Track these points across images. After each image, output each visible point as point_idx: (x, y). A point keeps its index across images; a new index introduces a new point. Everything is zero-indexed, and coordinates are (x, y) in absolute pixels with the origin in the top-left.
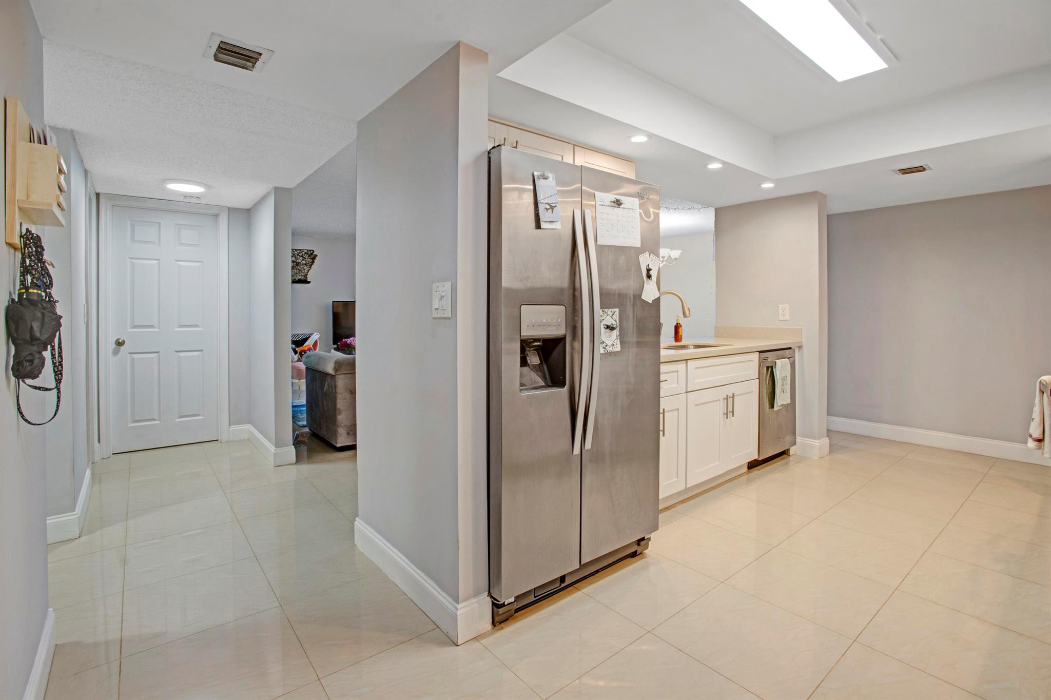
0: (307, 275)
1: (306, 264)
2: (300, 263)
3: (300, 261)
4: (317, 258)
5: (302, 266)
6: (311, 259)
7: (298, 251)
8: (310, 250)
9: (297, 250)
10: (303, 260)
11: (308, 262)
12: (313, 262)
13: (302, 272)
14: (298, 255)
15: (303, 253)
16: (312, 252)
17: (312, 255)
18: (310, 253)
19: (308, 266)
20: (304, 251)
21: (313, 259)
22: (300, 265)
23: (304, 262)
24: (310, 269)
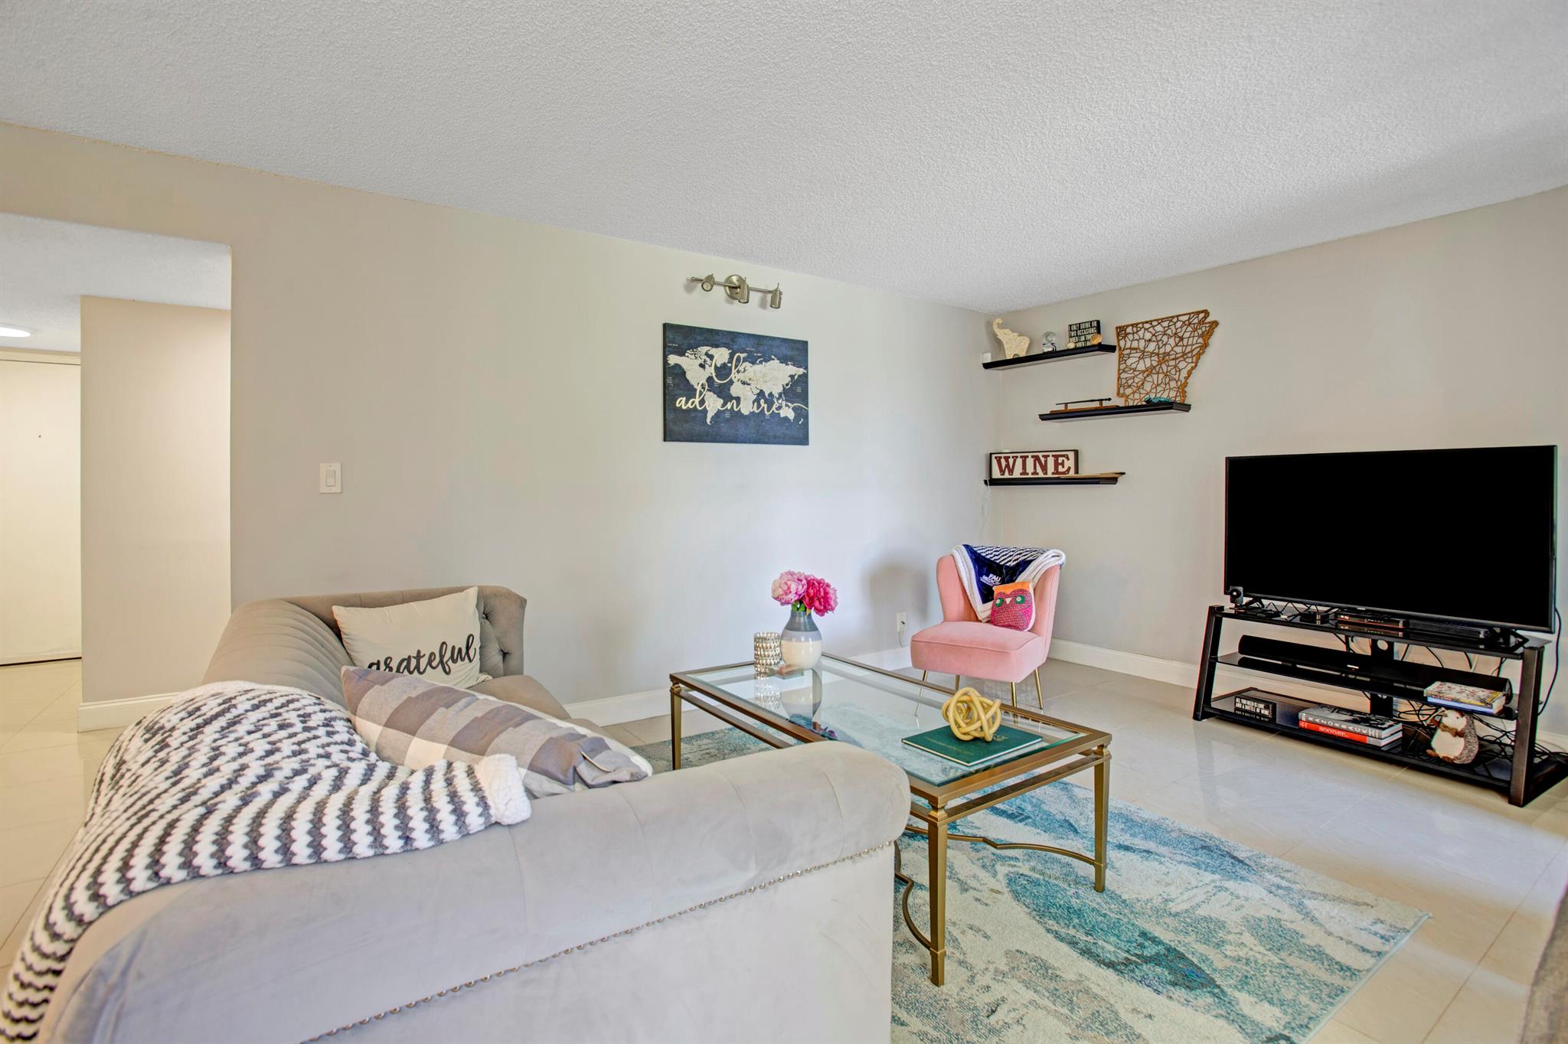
0: (1186, 384)
1: (1184, 354)
2: (1168, 354)
3: (1168, 349)
4: (1218, 331)
5: (1172, 363)
6: (1199, 336)
7: (1165, 324)
8: (1198, 313)
9: (1163, 320)
10: (1177, 345)
11: (1189, 349)
12: (1205, 345)
13: (1172, 379)
14: (1164, 333)
15: (1179, 324)
16: (1202, 316)
17: (1204, 326)
18: (1196, 321)
19: (1189, 360)
20: (1180, 318)
21: (1207, 335)
22: (1167, 361)
23: (1178, 349)
24: (1196, 366)
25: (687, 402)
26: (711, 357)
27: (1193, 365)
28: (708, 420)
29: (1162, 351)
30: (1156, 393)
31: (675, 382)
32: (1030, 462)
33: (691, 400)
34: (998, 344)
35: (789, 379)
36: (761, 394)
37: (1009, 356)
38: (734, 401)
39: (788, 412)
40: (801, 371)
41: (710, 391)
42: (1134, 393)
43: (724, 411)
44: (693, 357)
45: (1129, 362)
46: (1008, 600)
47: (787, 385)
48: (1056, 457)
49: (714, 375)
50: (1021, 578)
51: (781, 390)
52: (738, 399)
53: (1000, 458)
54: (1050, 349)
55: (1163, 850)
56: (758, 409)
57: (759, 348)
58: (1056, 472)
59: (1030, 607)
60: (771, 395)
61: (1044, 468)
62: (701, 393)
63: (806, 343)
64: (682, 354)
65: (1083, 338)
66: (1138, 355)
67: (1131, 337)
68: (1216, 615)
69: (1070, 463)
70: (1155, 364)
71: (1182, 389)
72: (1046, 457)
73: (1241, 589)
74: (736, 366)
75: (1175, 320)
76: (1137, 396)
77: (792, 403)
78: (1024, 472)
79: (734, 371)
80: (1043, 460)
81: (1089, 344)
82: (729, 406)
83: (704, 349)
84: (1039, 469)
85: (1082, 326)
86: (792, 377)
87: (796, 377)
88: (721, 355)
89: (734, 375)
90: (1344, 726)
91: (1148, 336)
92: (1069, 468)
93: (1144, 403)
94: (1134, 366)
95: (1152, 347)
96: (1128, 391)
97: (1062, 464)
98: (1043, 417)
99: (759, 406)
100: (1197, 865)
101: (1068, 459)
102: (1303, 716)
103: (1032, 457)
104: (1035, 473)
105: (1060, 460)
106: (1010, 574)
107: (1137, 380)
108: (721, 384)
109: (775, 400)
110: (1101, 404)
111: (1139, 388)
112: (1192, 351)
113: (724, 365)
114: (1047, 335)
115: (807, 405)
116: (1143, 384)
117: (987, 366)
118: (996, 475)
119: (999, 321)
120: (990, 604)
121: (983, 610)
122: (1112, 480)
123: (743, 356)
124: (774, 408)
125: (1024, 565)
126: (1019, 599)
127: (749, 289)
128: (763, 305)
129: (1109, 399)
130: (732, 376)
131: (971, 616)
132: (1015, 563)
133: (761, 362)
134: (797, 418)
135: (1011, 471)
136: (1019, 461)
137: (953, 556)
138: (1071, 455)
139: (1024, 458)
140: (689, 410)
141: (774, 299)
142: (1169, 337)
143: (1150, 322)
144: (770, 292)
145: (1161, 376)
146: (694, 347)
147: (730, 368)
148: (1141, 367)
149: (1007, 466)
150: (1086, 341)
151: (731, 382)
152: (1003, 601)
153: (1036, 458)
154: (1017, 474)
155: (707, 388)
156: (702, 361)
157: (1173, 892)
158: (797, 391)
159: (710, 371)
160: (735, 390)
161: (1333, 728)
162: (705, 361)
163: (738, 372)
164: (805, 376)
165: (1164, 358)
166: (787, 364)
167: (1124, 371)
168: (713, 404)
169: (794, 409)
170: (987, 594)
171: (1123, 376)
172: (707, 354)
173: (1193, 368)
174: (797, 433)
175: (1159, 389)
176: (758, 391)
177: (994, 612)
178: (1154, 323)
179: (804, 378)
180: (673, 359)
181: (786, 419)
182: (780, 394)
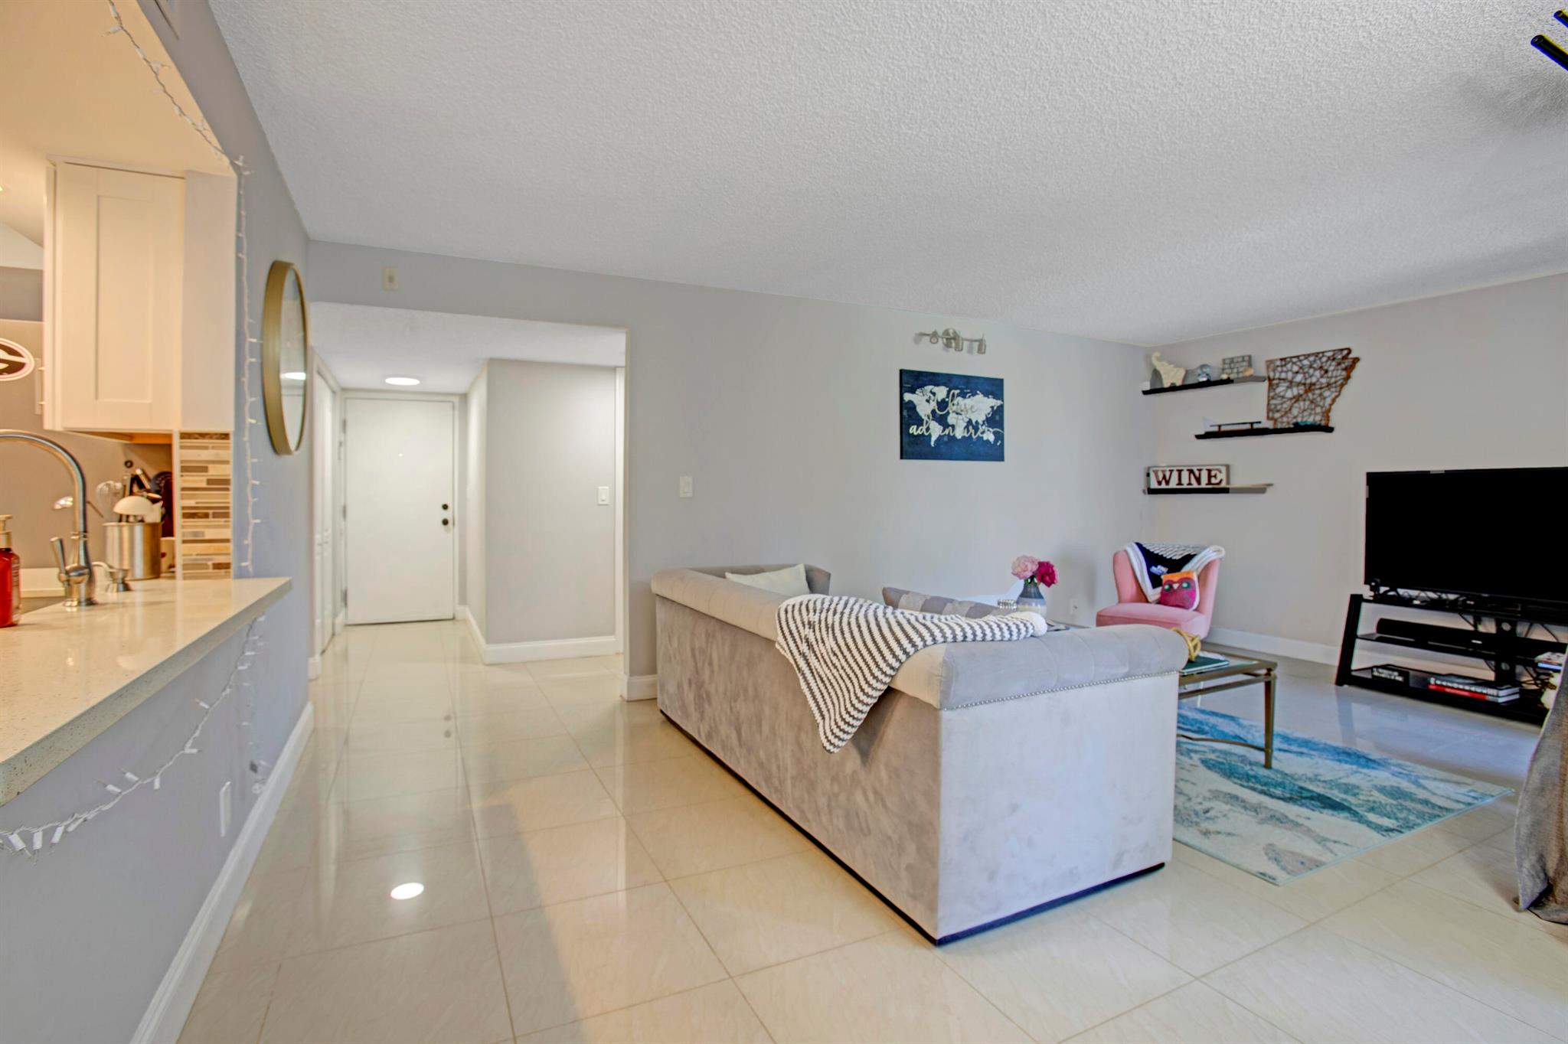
0: (1329, 410)
1: (1329, 385)
2: (1314, 384)
3: (1314, 380)
4: (1359, 365)
5: (1317, 392)
6: (1344, 369)
7: (1312, 359)
8: (1342, 350)
9: (1309, 355)
10: (1322, 377)
11: (1333, 380)
12: (1348, 377)
13: (1317, 406)
14: (1311, 367)
15: (1324, 359)
16: (1345, 352)
17: (1347, 362)
18: (1340, 357)
19: (1333, 390)
20: (1326, 354)
21: (1349, 369)
22: (1314, 390)
23: (1324, 381)
24: (1339, 394)
25: (917, 429)
26: (934, 394)
27: (1337, 394)
28: (932, 444)
29: (1308, 381)
30: (1303, 417)
31: (908, 414)
32: (1185, 475)
33: (920, 428)
34: (1156, 374)
35: (990, 409)
36: (970, 422)
37: (1167, 385)
38: (950, 428)
39: (989, 436)
40: (999, 403)
41: (933, 420)
42: (1282, 416)
43: (943, 436)
44: (921, 394)
45: (1278, 390)
46: (1176, 586)
47: (989, 414)
48: (1209, 471)
49: (936, 407)
50: (1187, 568)
51: (984, 418)
52: (953, 427)
53: (1158, 471)
54: (1205, 379)
55: (1312, 752)
56: (968, 432)
57: (967, 385)
58: (1209, 483)
59: (1194, 591)
60: (977, 422)
61: (1198, 480)
62: (927, 422)
63: (1002, 381)
64: (913, 391)
65: (1235, 370)
66: (1287, 384)
67: (1279, 369)
68: (1356, 601)
69: (1222, 476)
70: (1301, 392)
71: (1326, 414)
72: (1200, 470)
73: (1378, 580)
74: (952, 400)
75: (1321, 355)
76: (1285, 419)
77: (993, 428)
78: (1180, 483)
79: (950, 404)
80: (1197, 473)
81: (1241, 375)
82: (947, 432)
83: (929, 388)
84: (1193, 481)
85: (1235, 360)
86: (992, 407)
87: (995, 408)
88: (941, 392)
89: (951, 408)
90: (1467, 688)
91: (1295, 368)
92: (1221, 481)
93: (1292, 426)
94: (1282, 394)
95: (1299, 378)
96: (1277, 415)
97: (1215, 476)
98: (1199, 437)
99: (968, 431)
100: (1340, 761)
101: (1220, 472)
102: (1432, 680)
103: (1188, 470)
104: (1190, 484)
105: (1213, 473)
106: (1175, 565)
107: (1285, 406)
108: (941, 415)
109: (980, 426)
110: (1252, 426)
111: (1286, 413)
112: (1336, 382)
113: (943, 400)
114: (1203, 367)
115: (1003, 430)
116: (1290, 410)
117: (1145, 393)
118: (1154, 485)
119: (1157, 354)
120: (1159, 589)
121: (1153, 594)
122: (1261, 490)
123: (957, 392)
124: (979, 433)
125: (1188, 558)
126: (1185, 585)
127: (963, 339)
128: (970, 351)
129: (1260, 422)
130: (949, 408)
131: (1142, 597)
132: (1180, 557)
133: (969, 397)
134: (996, 441)
135: (1167, 483)
136: (1175, 475)
137: (1126, 552)
138: (1224, 469)
139: (1180, 471)
140: (918, 435)
141: (981, 347)
142: (1315, 369)
143: (1298, 357)
144: (976, 341)
145: (1307, 403)
146: (921, 386)
147: (947, 402)
148: (1289, 394)
149: (1164, 477)
150: (1238, 373)
151: (948, 413)
152: (1171, 587)
153: (1191, 471)
154: (1173, 484)
155: (931, 418)
156: (926, 398)
157: (1321, 771)
158: (996, 419)
159: (933, 405)
160: (951, 419)
161: (1458, 689)
162: (930, 397)
163: (953, 405)
164: (1002, 406)
165: (1310, 388)
166: (988, 397)
167: (1273, 398)
168: (936, 431)
169: (994, 433)
170: (1156, 581)
171: (1272, 402)
172: (931, 392)
173: (1337, 396)
174: (995, 453)
175: (1306, 413)
176: (968, 420)
177: (1164, 594)
178: (1302, 358)
179: (1001, 408)
180: (908, 397)
181: (988, 441)
182: (984, 422)
